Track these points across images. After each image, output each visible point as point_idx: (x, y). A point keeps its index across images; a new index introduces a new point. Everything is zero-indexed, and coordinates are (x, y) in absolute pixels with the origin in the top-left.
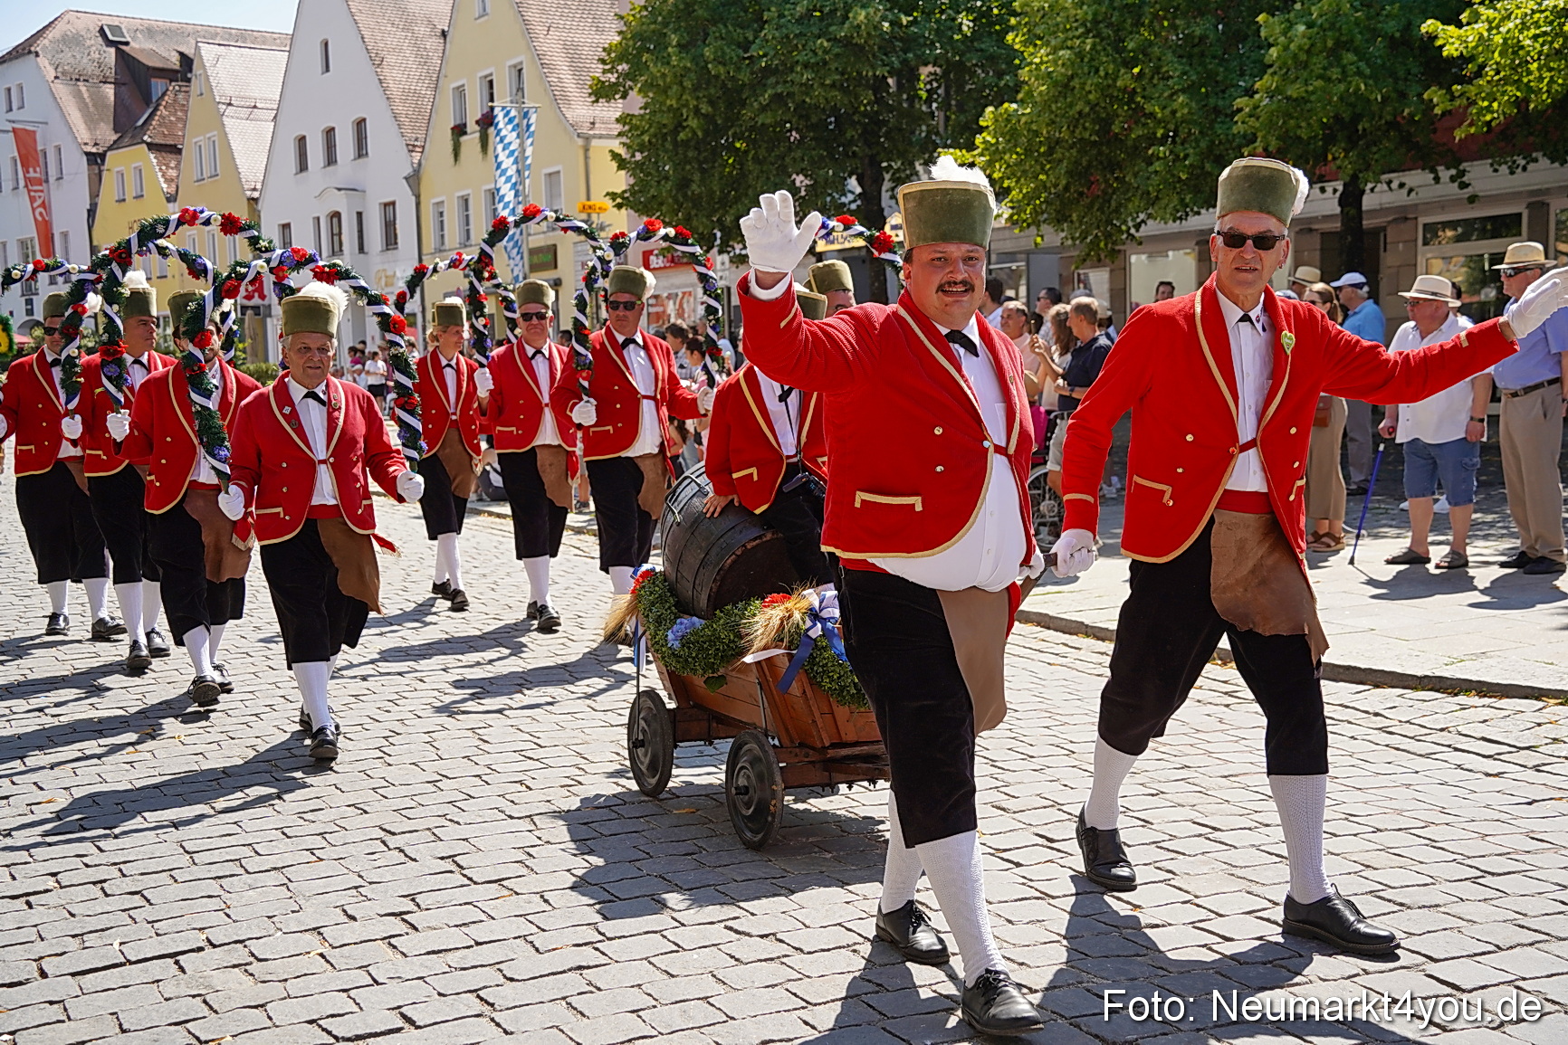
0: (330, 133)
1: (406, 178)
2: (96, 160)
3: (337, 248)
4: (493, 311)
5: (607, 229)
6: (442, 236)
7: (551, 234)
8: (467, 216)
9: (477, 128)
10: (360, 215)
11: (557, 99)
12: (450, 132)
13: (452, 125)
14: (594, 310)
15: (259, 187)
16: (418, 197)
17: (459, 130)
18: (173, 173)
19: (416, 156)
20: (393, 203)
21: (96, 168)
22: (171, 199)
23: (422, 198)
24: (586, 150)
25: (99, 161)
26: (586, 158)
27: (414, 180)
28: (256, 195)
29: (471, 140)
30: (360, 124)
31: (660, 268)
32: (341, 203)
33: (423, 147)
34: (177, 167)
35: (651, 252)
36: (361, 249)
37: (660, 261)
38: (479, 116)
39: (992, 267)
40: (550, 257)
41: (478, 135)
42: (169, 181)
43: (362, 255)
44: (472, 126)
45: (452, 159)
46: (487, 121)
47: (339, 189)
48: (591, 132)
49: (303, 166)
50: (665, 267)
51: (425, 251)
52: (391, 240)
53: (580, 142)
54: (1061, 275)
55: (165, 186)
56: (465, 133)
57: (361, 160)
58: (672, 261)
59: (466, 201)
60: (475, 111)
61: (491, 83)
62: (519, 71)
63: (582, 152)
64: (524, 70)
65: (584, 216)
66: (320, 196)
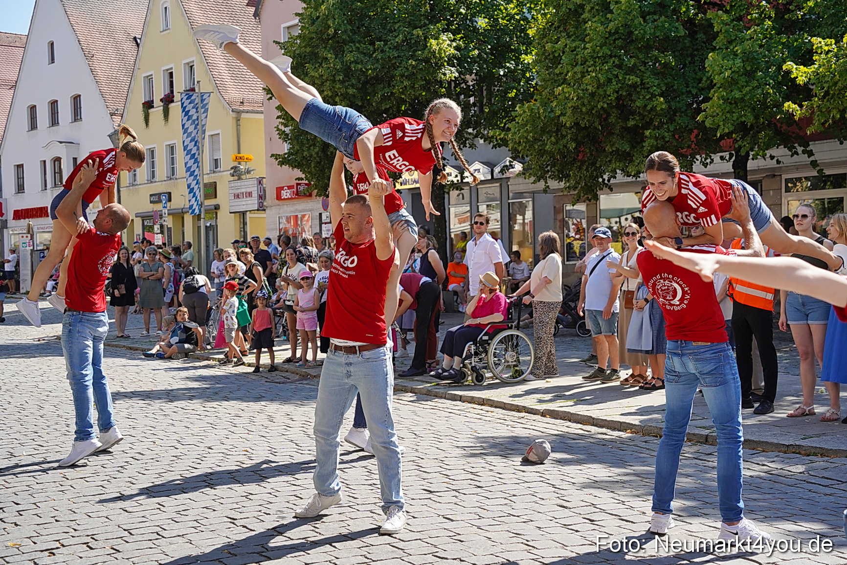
0: (54, 104)
1: (111, 136)
4: (171, 226)
5: (252, 173)
7: (213, 175)
8: (153, 162)
9: (162, 104)
10: (75, 159)
11: (218, 87)
12: (142, 106)
13: (145, 100)
14: (242, 226)
17: (149, 105)
19: (117, 119)
24: (238, 119)
26: (238, 125)
29: (157, 112)
30: (76, 99)
31: (288, 199)
32: (61, 151)
33: (122, 116)
35: (282, 188)
37: (288, 194)
38: (163, 96)
39: (510, 201)
40: (211, 190)
41: (162, 108)
44: (157, 103)
45: (144, 125)
46: (168, 100)
47: (61, 142)
48: (241, 107)
49: (34, 126)
50: (292, 198)
51: (122, 185)
53: (234, 115)
54: (555, 207)
56: (153, 107)
57: (77, 124)
58: (297, 194)
59: (153, 151)
60: (160, 92)
61: (171, 74)
62: (191, 67)
63: (235, 121)
64: (195, 66)
65: (236, 164)
66: (46, 147)
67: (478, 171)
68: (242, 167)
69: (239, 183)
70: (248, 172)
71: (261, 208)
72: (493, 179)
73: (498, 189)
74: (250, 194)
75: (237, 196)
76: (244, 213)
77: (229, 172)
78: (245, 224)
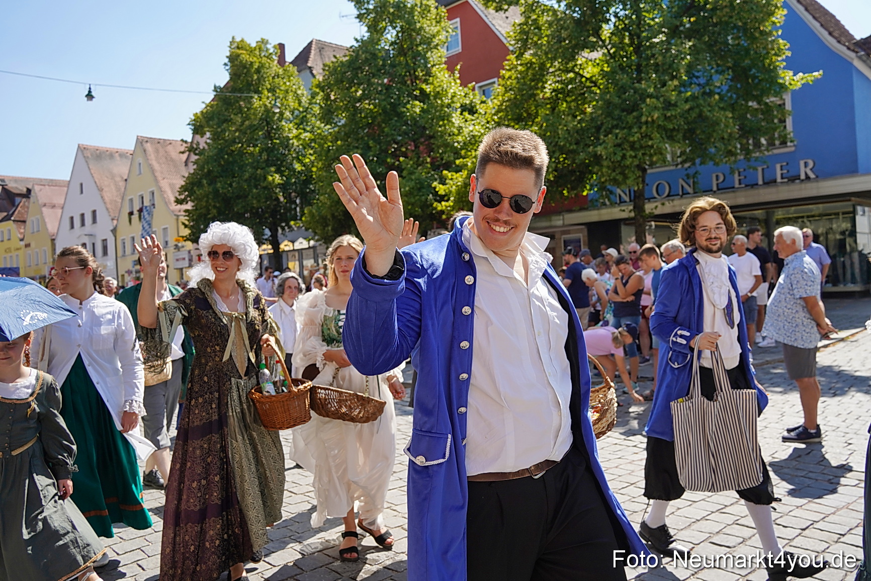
0: (83, 215)
1: (112, 231)
5: (185, 247)
6: (125, 251)
9: (137, 213)
10: (94, 244)
11: (167, 204)
12: (127, 215)
13: (128, 211)
15: (55, 234)
16: (115, 237)
17: (131, 214)
18: (22, 230)
19: (115, 222)
20: (106, 240)
22: (23, 240)
23: (118, 237)
24: (177, 220)
26: (178, 222)
27: (114, 231)
28: (54, 237)
29: (135, 217)
30: (94, 212)
32: (86, 240)
33: (118, 220)
34: (24, 229)
38: (138, 208)
41: (138, 215)
42: (21, 233)
44: (136, 212)
45: (128, 223)
46: (141, 210)
47: (86, 235)
48: (179, 214)
49: (72, 227)
51: (118, 255)
52: (105, 252)
53: (175, 217)
55: (19, 235)
56: (133, 215)
57: (94, 225)
59: (133, 238)
60: (136, 208)
61: (142, 198)
62: (153, 193)
63: (175, 222)
64: (155, 194)
65: (176, 243)
66: (79, 237)
67: (301, 244)
68: (180, 245)
69: (179, 253)
70: (183, 247)
71: (190, 266)
72: (309, 248)
73: (312, 253)
74: (184, 259)
75: (177, 260)
76: (181, 269)
77: (172, 248)
78: (182, 274)
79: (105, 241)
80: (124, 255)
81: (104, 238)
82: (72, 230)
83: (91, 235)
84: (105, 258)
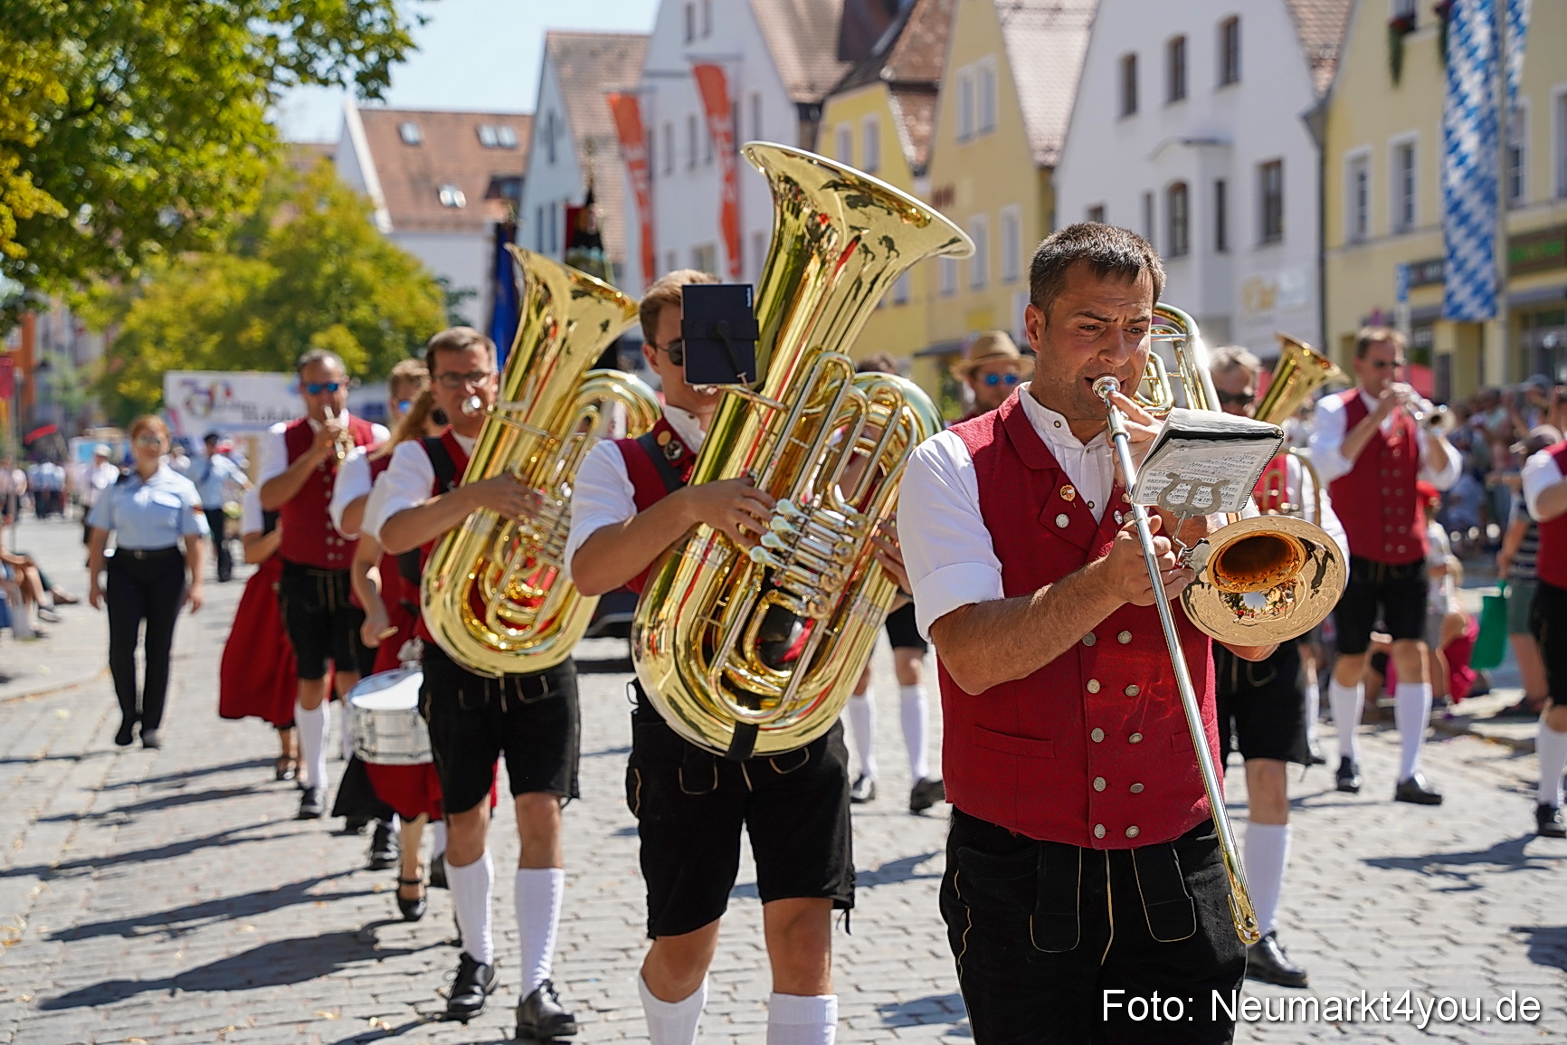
0: (1178, 46)
1: (1304, 118)
2: (810, 114)
3: (1179, 245)
6: (1362, 218)
8: (1409, 179)
9: (1436, 20)
10: (1220, 187)
12: (1385, 29)
13: (1391, 18)
15: (1057, 143)
16: (1322, 149)
17: (1401, 28)
18: (923, 129)
19: (1324, 75)
20: (1278, 164)
21: (808, 129)
22: (920, 172)
23: (1331, 150)
25: (814, 113)
27: (1318, 119)
28: (1052, 159)
29: (1422, 44)
30: (1231, 28)
32: (1188, 167)
33: (1336, 62)
34: (932, 120)
36: (1221, 244)
41: (1434, 32)
42: (918, 141)
43: (1221, 259)
44: (1426, 19)
45: (1389, 79)
47: (1188, 143)
49: (1130, 104)
51: (1331, 244)
52: (1272, 227)
55: (911, 152)
56: (1413, 31)
57: (1229, 91)
59: (1410, 153)
66: (1155, 155)
79: (1271, 170)
80: (1358, 240)
81: (1268, 154)
82: (1132, 122)
83: (1211, 142)
84: (1271, 253)
